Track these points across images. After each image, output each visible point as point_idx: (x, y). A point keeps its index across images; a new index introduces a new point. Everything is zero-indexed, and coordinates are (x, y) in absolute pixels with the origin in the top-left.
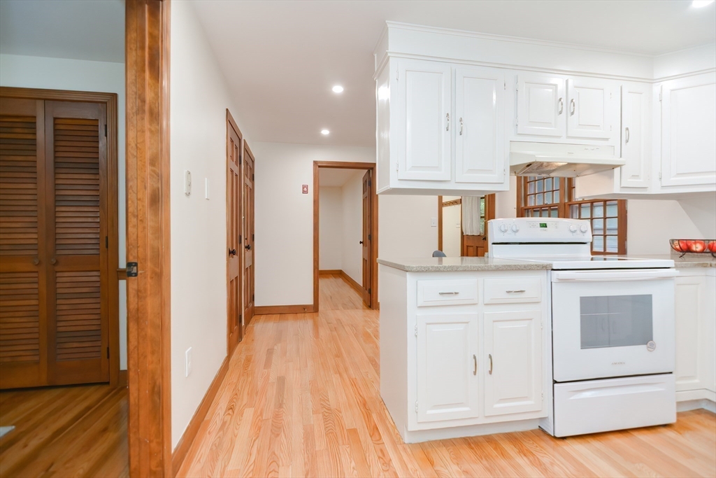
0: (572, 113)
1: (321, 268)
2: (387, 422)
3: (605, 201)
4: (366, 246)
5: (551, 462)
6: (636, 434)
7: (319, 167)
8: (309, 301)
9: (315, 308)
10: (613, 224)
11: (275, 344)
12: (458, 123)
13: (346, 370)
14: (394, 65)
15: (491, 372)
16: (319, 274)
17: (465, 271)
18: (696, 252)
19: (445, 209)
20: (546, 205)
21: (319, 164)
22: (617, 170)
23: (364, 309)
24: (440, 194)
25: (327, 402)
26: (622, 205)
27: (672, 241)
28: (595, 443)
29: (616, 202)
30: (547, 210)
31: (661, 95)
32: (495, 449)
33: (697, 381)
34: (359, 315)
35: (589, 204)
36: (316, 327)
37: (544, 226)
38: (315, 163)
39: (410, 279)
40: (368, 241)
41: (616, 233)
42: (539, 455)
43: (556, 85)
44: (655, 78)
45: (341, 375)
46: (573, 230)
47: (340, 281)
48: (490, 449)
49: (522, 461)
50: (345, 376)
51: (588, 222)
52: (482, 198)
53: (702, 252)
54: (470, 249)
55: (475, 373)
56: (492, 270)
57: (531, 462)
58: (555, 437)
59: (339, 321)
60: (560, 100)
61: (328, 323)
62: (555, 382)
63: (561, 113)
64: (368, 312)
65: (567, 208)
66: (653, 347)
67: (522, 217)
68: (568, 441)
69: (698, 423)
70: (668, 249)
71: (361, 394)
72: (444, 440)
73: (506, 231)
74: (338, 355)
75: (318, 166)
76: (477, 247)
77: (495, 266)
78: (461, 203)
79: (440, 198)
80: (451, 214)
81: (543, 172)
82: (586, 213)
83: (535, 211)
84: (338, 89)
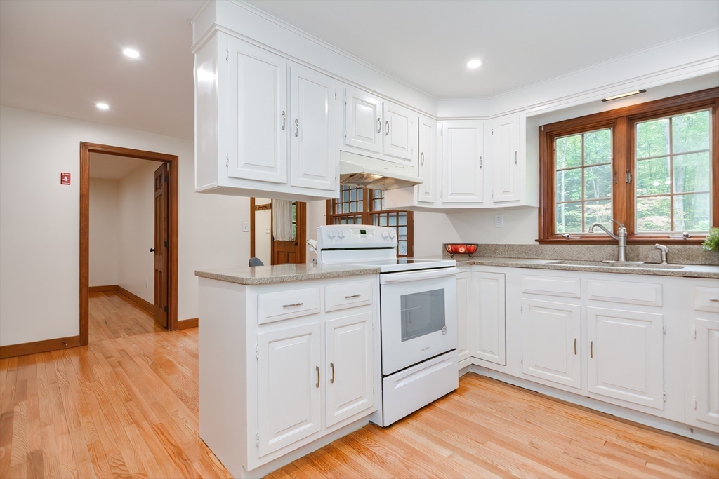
0: (387, 134)
1: (91, 284)
2: (215, 468)
3: (398, 212)
4: (161, 254)
5: (386, 453)
6: (436, 405)
7: (90, 150)
8: (74, 331)
9: (82, 341)
10: (404, 231)
11: (16, 404)
12: (294, 124)
13: (145, 417)
14: (223, 44)
15: (332, 381)
16: (88, 292)
17: (309, 279)
18: (461, 253)
19: (257, 213)
20: (352, 214)
21: (90, 148)
22: (416, 187)
23: (156, 331)
24: (252, 195)
25: (122, 468)
26: (410, 215)
27: (445, 245)
28: (413, 423)
29: (405, 213)
30: (352, 218)
31: (442, 130)
32: (337, 458)
33: (467, 352)
34: (151, 340)
35: (386, 214)
36: (84, 365)
37: (363, 232)
38: (83, 145)
39: (250, 293)
40: (163, 248)
41: (405, 238)
42: (374, 449)
43: (375, 106)
44: (439, 116)
45: (137, 424)
46: (385, 236)
47: (116, 299)
48: (332, 459)
49: (360, 460)
50: (145, 424)
51: (394, 230)
52: (294, 204)
53: (464, 253)
54: (282, 255)
55: (318, 385)
56: (333, 277)
57: (369, 458)
58: (384, 428)
59: (122, 351)
60: (379, 119)
61: (107, 358)
62: (384, 376)
63: (379, 131)
64: (164, 334)
65: (369, 217)
66: (444, 332)
67: (331, 224)
68: (393, 428)
69: (469, 384)
70: (440, 250)
71: (173, 442)
72: (285, 467)
73: (334, 237)
74: (130, 398)
75: (87, 149)
76: (289, 252)
77: (336, 273)
78: (271, 208)
79: (253, 201)
80: (263, 218)
81: (362, 184)
82: (383, 221)
83: (342, 219)
84: (131, 53)
